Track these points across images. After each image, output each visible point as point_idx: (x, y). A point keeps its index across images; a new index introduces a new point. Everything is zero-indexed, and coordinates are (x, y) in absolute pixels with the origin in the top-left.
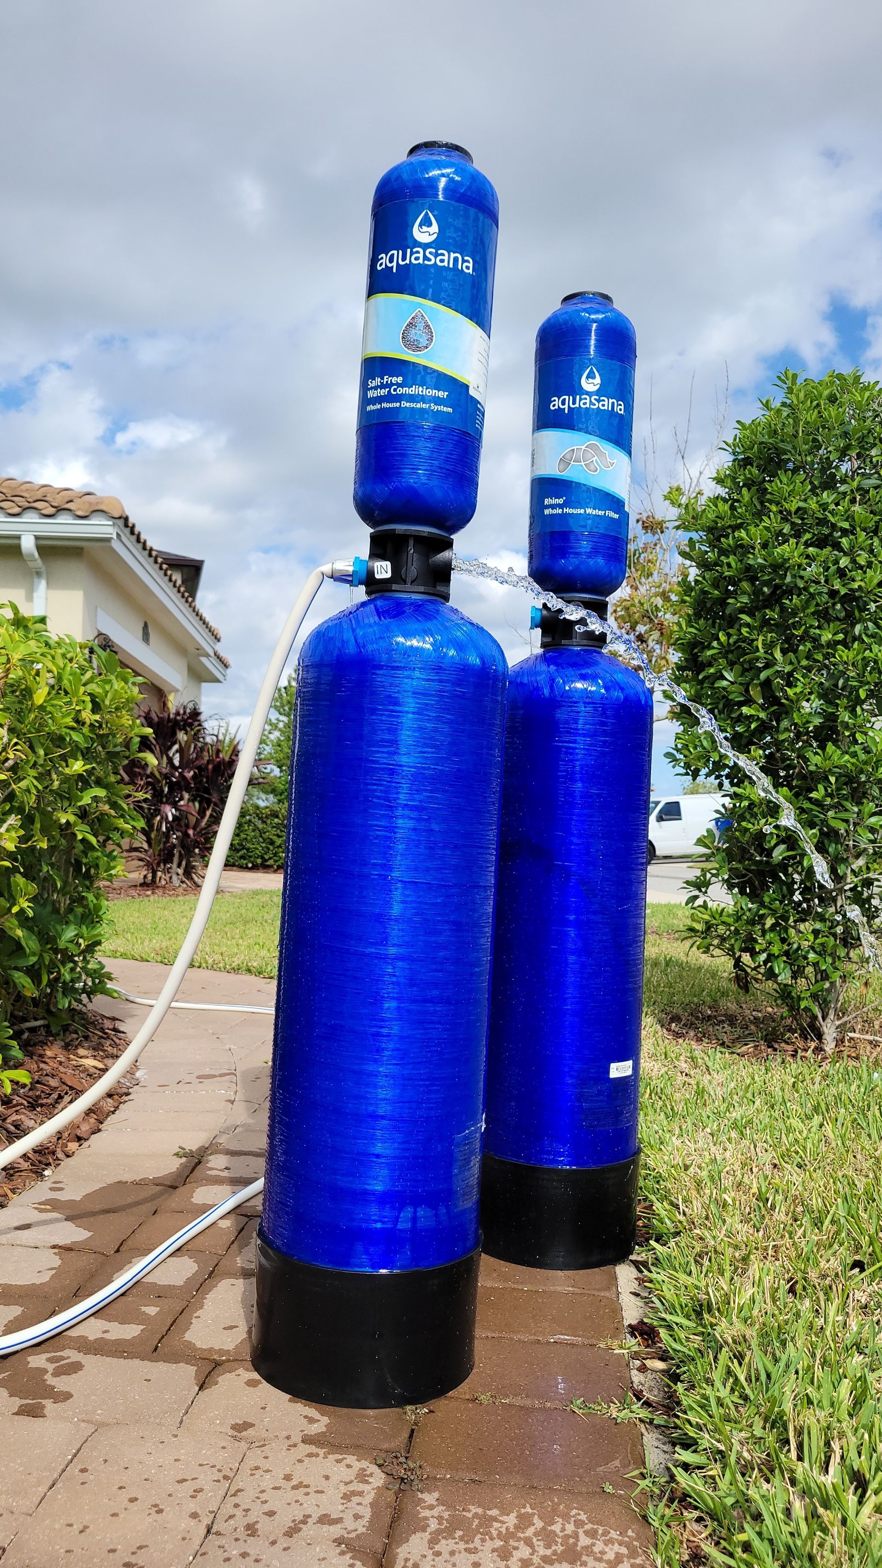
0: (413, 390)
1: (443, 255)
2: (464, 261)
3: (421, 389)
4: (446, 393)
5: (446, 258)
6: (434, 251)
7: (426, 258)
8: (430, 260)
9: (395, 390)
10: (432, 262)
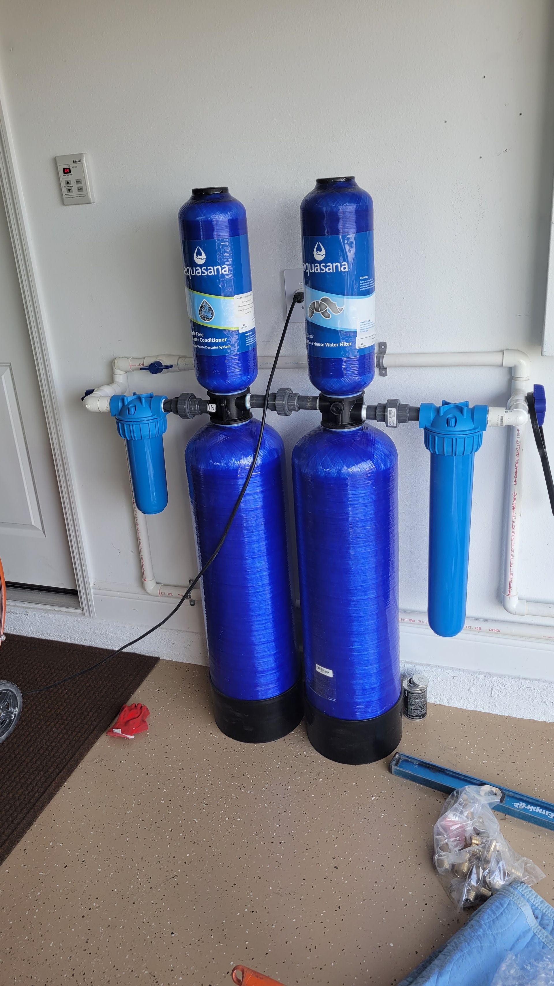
0: (209, 340)
1: (210, 269)
2: (222, 269)
3: (212, 339)
4: (225, 339)
5: (212, 270)
6: (205, 268)
7: (202, 272)
8: (204, 273)
9: (201, 340)
10: (206, 274)
